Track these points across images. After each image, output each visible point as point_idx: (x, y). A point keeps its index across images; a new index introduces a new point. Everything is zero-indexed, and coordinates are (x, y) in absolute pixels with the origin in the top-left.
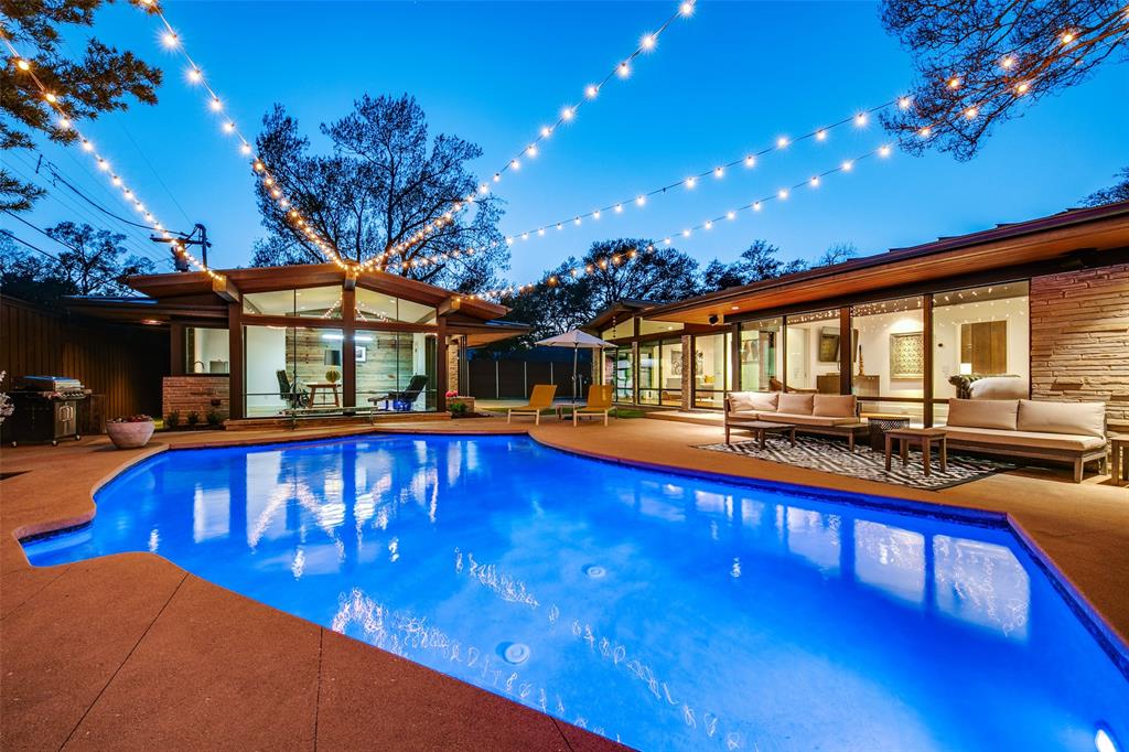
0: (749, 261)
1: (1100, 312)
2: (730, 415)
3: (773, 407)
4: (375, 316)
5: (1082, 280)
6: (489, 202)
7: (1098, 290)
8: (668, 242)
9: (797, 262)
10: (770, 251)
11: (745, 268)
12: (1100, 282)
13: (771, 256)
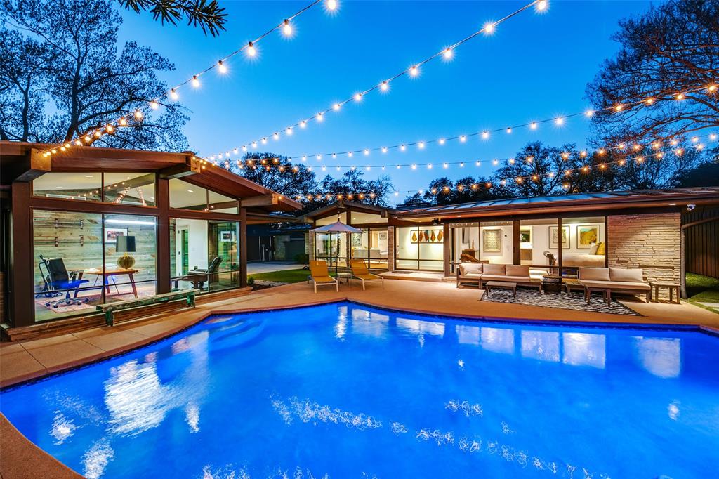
0: (347, 178)
1: (635, 232)
2: (461, 277)
3: (481, 272)
4: (139, 200)
5: (629, 219)
6: (177, 108)
7: (634, 224)
8: (304, 159)
9: (372, 182)
10: (359, 174)
11: (346, 182)
12: (635, 220)
13: (359, 177)
